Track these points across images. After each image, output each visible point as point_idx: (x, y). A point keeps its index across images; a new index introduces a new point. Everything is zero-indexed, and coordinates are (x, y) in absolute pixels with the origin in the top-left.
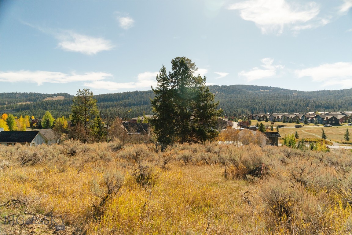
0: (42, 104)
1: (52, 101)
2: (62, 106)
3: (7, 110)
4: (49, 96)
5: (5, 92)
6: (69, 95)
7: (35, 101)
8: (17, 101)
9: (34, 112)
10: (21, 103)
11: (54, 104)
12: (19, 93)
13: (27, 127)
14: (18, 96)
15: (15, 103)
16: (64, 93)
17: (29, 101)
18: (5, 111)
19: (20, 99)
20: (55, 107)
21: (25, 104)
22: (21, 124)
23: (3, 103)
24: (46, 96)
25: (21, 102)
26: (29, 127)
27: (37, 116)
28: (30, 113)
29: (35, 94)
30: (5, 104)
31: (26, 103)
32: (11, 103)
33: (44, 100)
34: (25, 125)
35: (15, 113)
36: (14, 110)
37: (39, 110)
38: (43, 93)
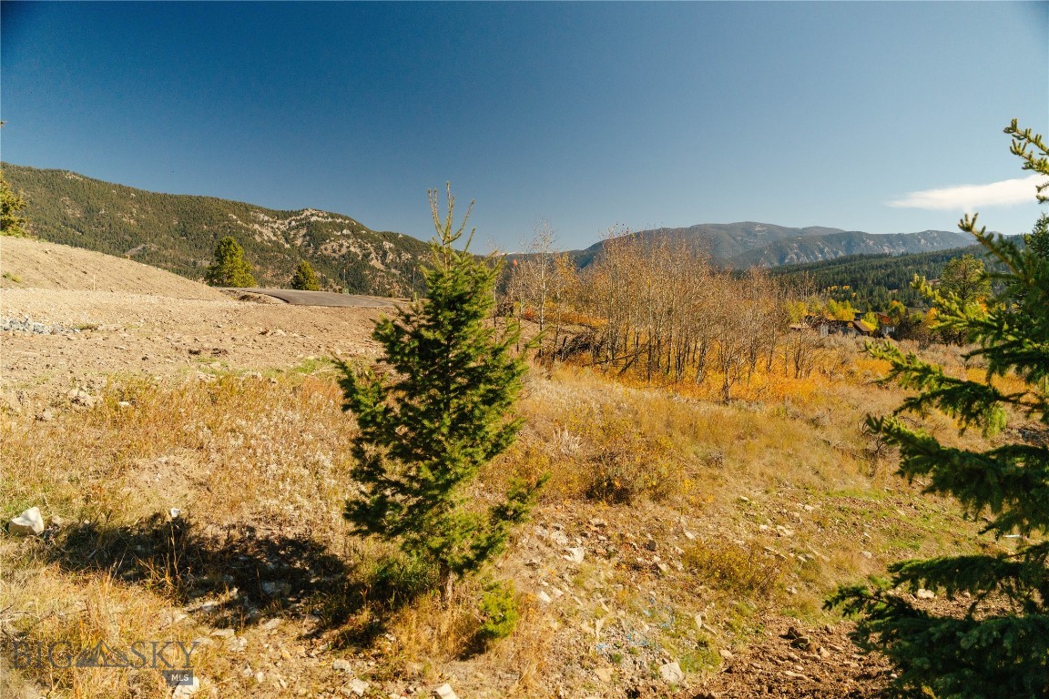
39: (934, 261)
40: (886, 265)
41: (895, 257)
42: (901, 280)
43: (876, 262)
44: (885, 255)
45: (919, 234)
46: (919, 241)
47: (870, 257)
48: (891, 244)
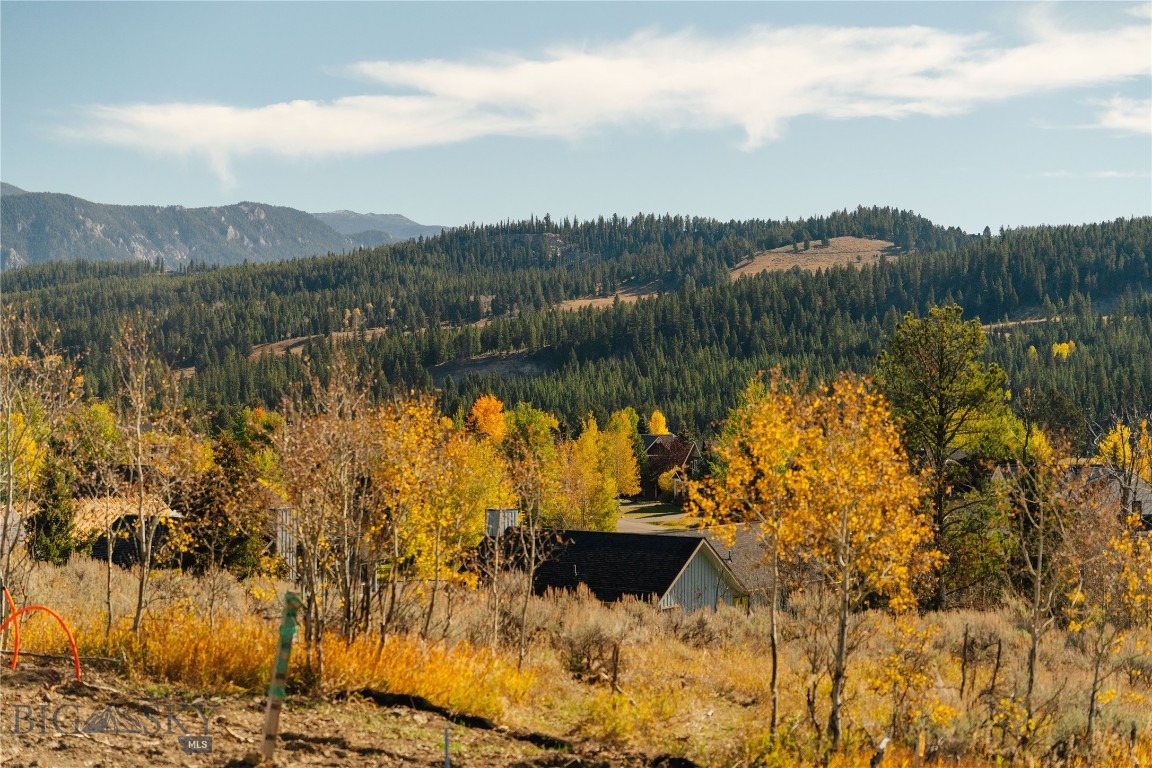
0: (719, 306)
1: (793, 281)
2: (868, 319)
3: (491, 360)
4: (767, 236)
5: (478, 224)
6: (925, 225)
7: (670, 282)
8: (552, 292)
9: (664, 370)
10: (577, 304)
11: (807, 302)
12: (567, 223)
13: (622, 497)
14: (554, 249)
15: (537, 306)
16: (881, 206)
17: (634, 282)
18: (475, 364)
19: (569, 268)
20: (809, 330)
21: (606, 312)
22: (589, 479)
23: (462, 303)
24: (747, 244)
25: (575, 293)
26: (635, 499)
27: (680, 408)
28: (635, 384)
29: (672, 225)
30: (474, 314)
31: (610, 301)
32: (511, 302)
33: (735, 276)
34: (611, 486)
35: (538, 384)
36: (534, 358)
37: (701, 354)
38: (724, 219)
39: (273, 288)
40: (155, 298)
41: (172, 275)
42: (199, 340)
43: (125, 287)
44: (147, 266)
45: (222, 210)
46: (224, 232)
47: (105, 272)
48: (150, 233)
